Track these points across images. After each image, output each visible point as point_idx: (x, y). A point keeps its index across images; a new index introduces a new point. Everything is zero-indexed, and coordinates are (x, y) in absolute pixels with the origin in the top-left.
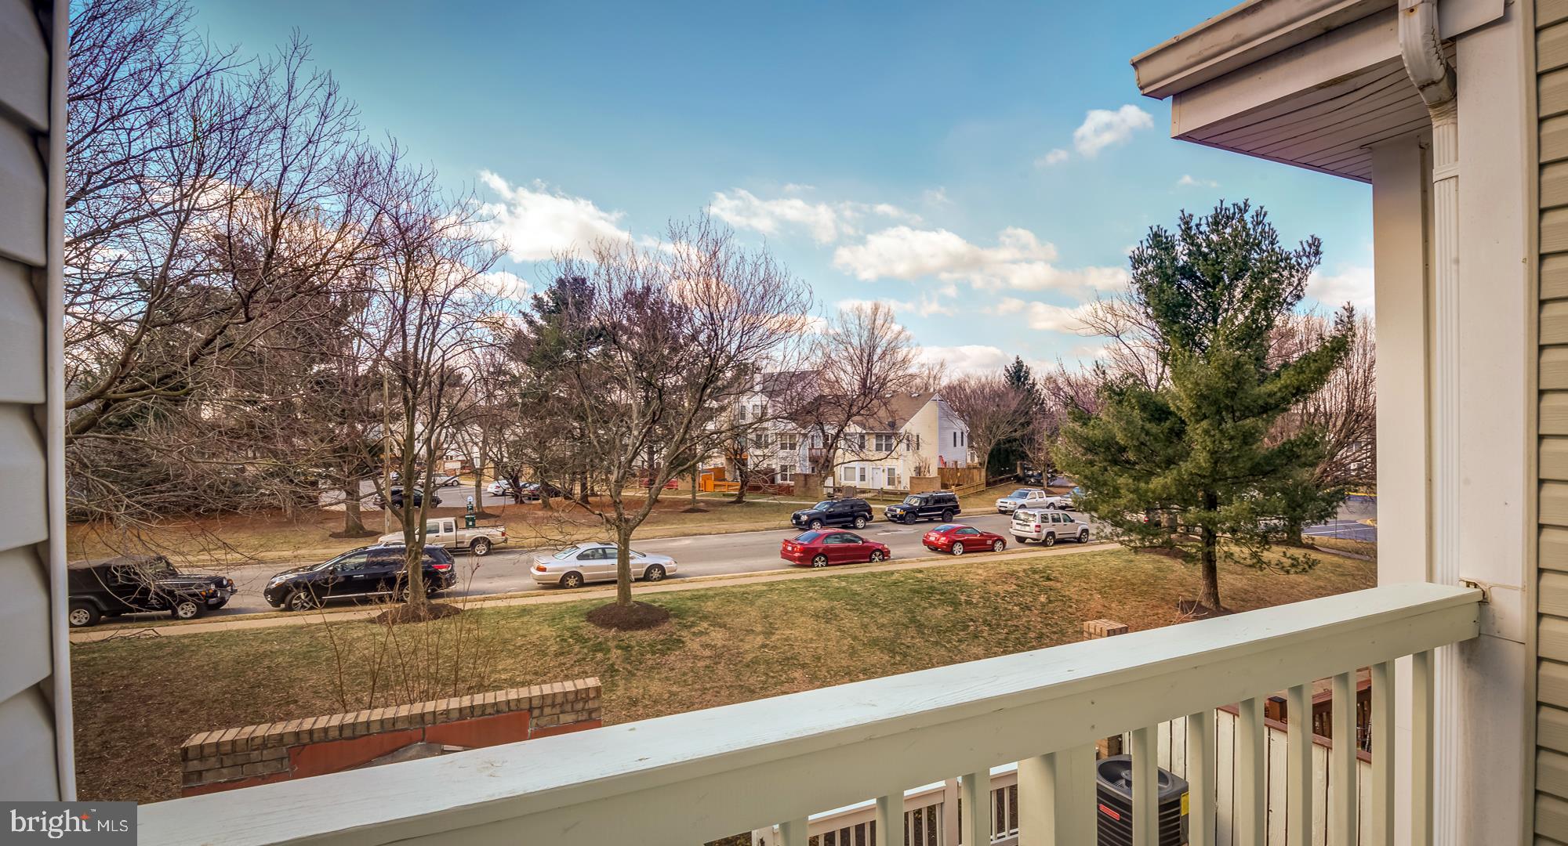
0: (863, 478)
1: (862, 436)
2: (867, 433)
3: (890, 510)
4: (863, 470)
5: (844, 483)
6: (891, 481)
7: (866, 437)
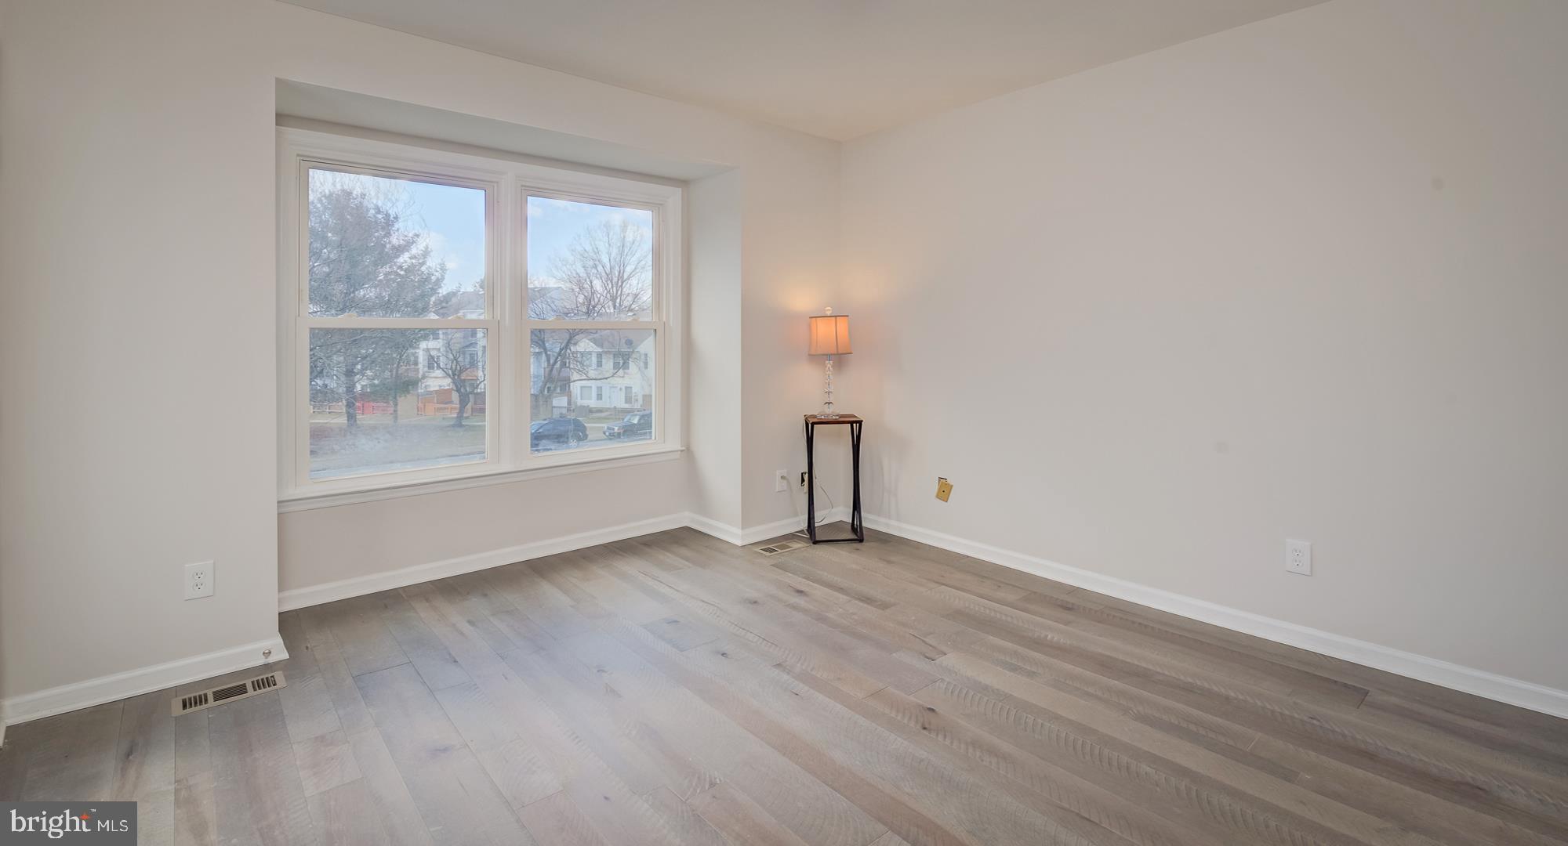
0: (600, 397)
1: (599, 356)
2: (606, 353)
3: (609, 428)
4: (600, 389)
5: (580, 402)
6: (628, 400)
7: (604, 357)
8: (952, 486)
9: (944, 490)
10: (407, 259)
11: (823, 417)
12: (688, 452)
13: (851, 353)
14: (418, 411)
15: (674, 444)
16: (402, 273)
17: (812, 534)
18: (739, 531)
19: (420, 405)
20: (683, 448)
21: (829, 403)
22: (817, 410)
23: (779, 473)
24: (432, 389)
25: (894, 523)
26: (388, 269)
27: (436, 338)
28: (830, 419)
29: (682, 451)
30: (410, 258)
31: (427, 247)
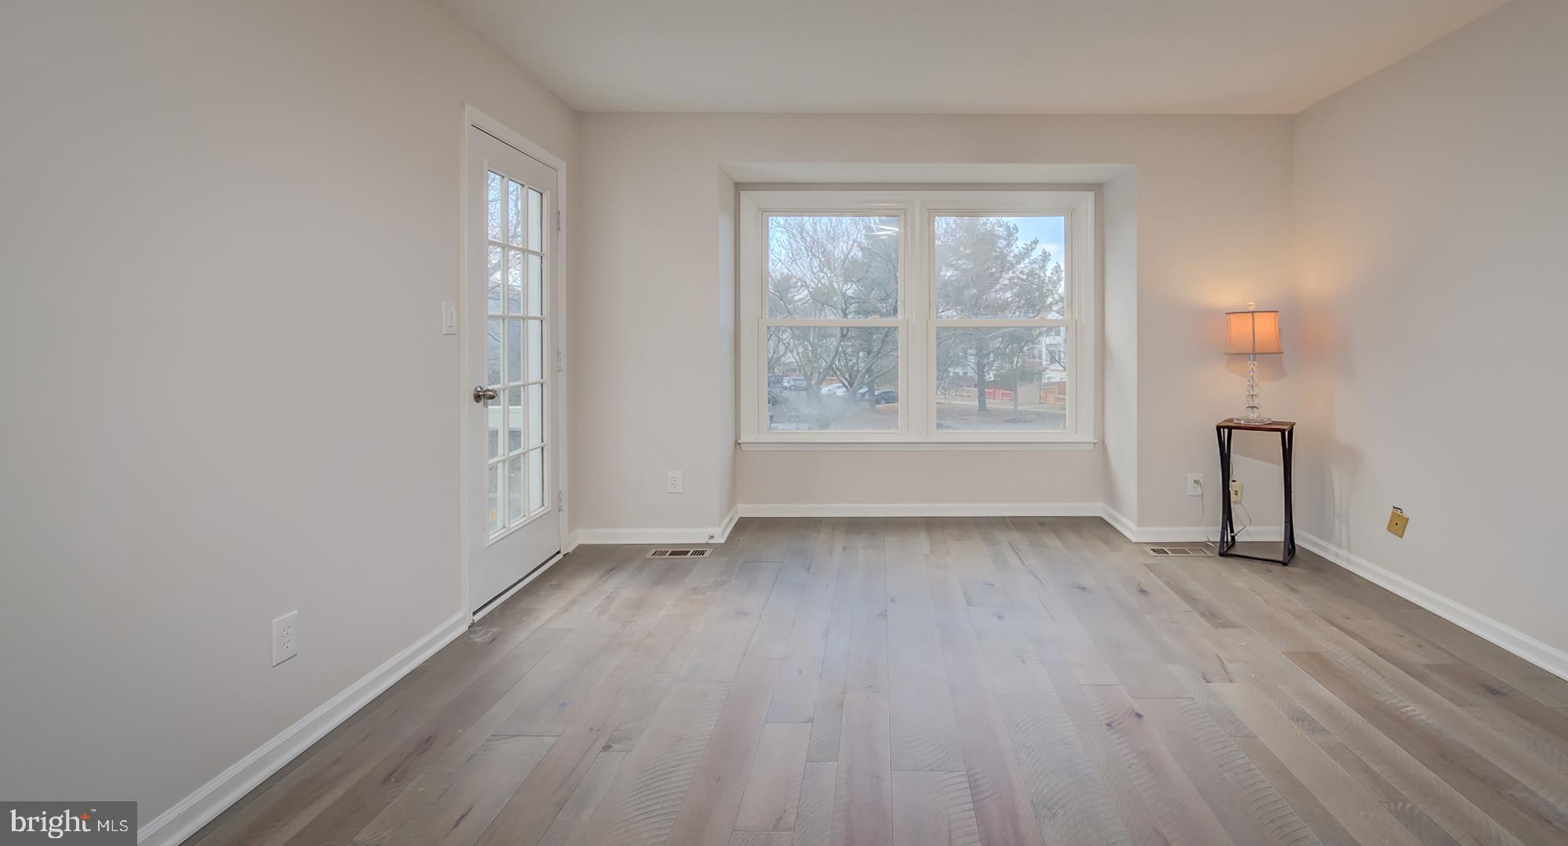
8: (1408, 519)
9: (1398, 523)
10: (1028, 265)
11: (1242, 422)
12: (1101, 444)
13: (1282, 353)
14: (1040, 399)
15: (1087, 436)
16: (1024, 277)
17: (1227, 549)
18: (1135, 528)
19: (1043, 395)
20: (1096, 441)
21: (1252, 407)
22: (1239, 413)
23: (1192, 477)
24: (1054, 380)
25: (1344, 553)
26: (1011, 275)
27: (1058, 334)
28: (1252, 424)
29: (1095, 444)
30: (1030, 263)
31: (1044, 252)
